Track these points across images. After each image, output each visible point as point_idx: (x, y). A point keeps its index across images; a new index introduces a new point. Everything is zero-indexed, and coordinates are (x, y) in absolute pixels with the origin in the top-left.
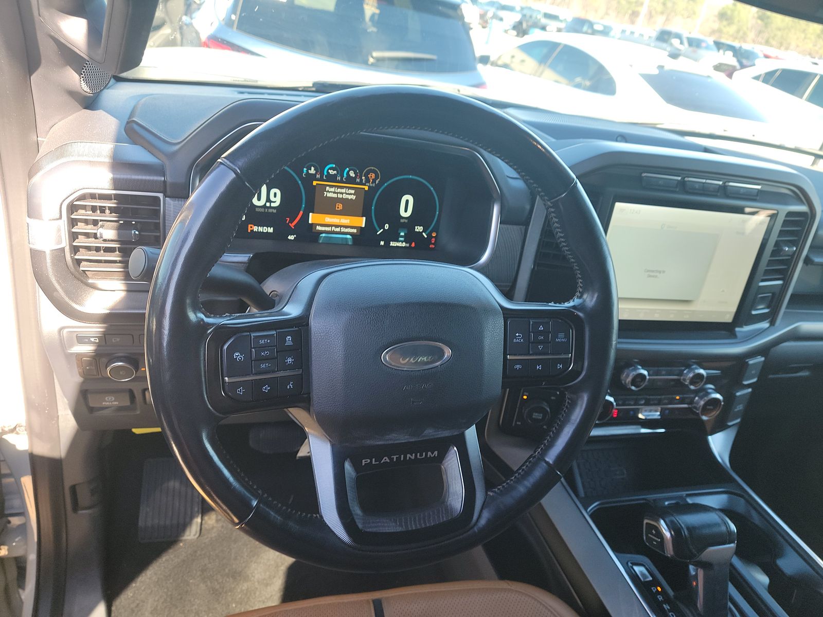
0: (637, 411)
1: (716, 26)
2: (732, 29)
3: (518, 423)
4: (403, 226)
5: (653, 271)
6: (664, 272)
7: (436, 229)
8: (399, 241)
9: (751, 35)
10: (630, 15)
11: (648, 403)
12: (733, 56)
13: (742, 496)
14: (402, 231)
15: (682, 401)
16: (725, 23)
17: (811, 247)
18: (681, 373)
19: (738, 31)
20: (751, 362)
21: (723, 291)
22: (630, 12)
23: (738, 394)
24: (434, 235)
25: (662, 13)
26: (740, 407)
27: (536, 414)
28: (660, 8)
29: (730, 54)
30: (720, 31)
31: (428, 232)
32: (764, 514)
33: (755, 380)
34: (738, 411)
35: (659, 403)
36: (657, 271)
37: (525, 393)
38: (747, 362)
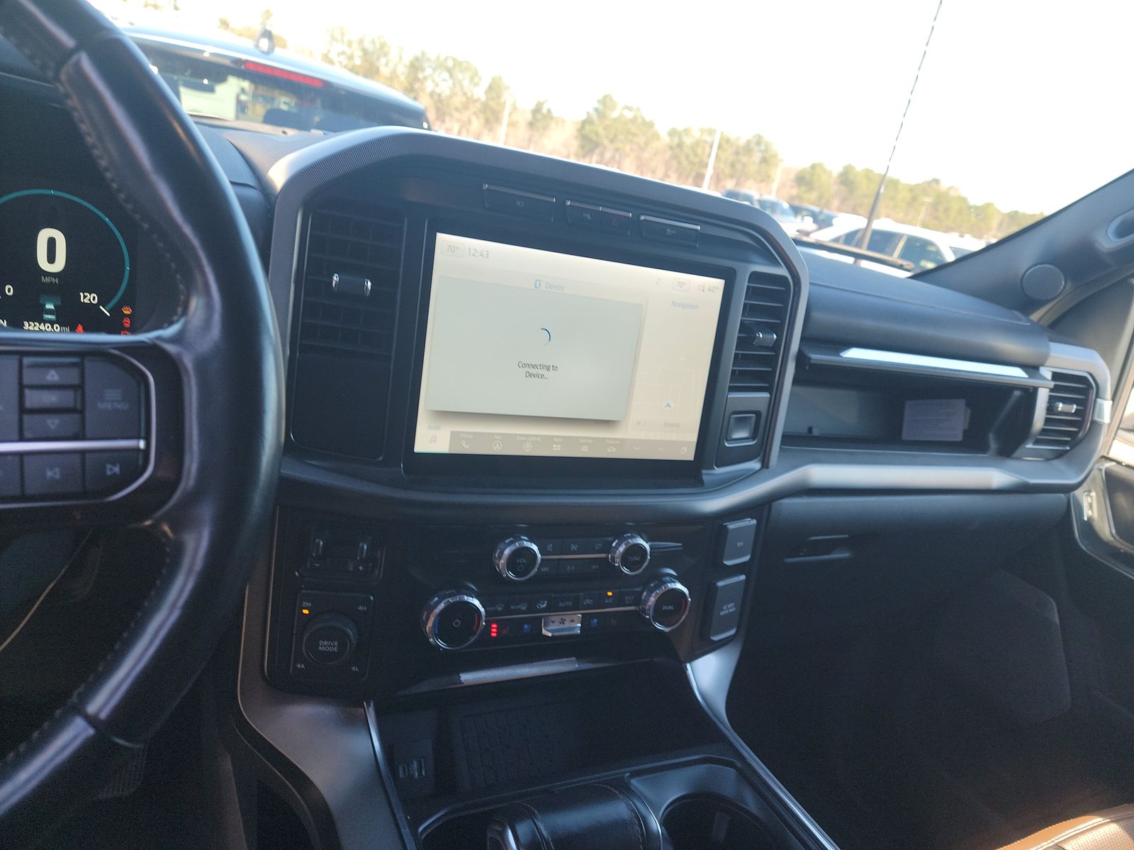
0: (537, 624)
1: (794, 192)
2: (813, 196)
3: (299, 666)
4: (50, 291)
5: (534, 366)
6: (555, 368)
7: (126, 300)
8: (45, 322)
9: (836, 203)
10: (694, 178)
11: (553, 608)
12: (814, 222)
13: (731, 765)
14: (50, 301)
15: (618, 601)
16: (804, 188)
17: (803, 339)
18: (608, 548)
19: (820, 198)
20: (732, 526)
21: (668, 405)
22: (694, 174)
23: (720, 584)
24: (127, 311)
25: (731, 176)
26: (729, 608)
27: (326, 643)
28: (728, 171)
29: (809, 220)
30: (799, 197)
31: (111, 305)
32: (767, 793)
33: (747, 558)
34: (726, 615)
35: (575, 608)
36: (542, 366)
37: (305, 604)
38: (726, 526)
